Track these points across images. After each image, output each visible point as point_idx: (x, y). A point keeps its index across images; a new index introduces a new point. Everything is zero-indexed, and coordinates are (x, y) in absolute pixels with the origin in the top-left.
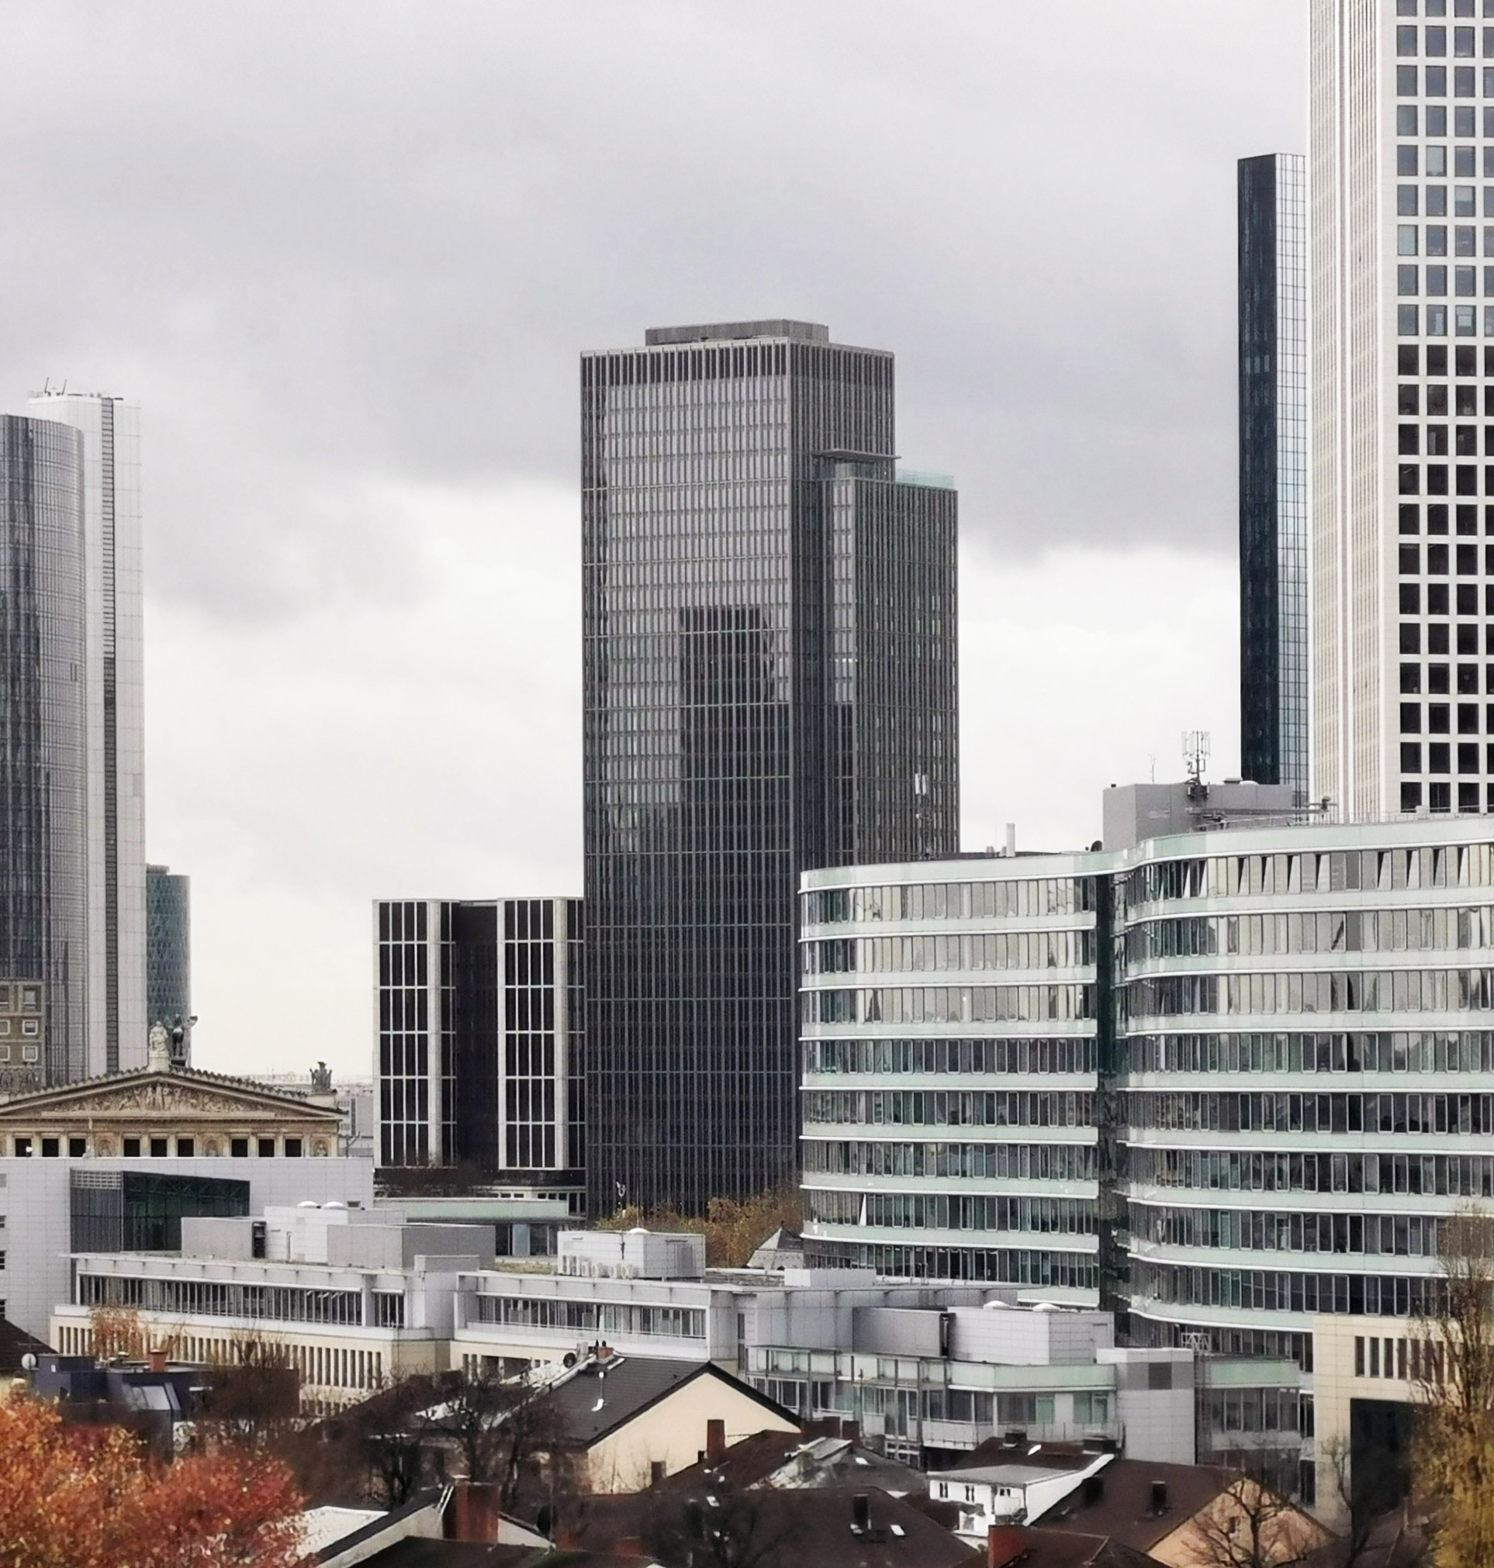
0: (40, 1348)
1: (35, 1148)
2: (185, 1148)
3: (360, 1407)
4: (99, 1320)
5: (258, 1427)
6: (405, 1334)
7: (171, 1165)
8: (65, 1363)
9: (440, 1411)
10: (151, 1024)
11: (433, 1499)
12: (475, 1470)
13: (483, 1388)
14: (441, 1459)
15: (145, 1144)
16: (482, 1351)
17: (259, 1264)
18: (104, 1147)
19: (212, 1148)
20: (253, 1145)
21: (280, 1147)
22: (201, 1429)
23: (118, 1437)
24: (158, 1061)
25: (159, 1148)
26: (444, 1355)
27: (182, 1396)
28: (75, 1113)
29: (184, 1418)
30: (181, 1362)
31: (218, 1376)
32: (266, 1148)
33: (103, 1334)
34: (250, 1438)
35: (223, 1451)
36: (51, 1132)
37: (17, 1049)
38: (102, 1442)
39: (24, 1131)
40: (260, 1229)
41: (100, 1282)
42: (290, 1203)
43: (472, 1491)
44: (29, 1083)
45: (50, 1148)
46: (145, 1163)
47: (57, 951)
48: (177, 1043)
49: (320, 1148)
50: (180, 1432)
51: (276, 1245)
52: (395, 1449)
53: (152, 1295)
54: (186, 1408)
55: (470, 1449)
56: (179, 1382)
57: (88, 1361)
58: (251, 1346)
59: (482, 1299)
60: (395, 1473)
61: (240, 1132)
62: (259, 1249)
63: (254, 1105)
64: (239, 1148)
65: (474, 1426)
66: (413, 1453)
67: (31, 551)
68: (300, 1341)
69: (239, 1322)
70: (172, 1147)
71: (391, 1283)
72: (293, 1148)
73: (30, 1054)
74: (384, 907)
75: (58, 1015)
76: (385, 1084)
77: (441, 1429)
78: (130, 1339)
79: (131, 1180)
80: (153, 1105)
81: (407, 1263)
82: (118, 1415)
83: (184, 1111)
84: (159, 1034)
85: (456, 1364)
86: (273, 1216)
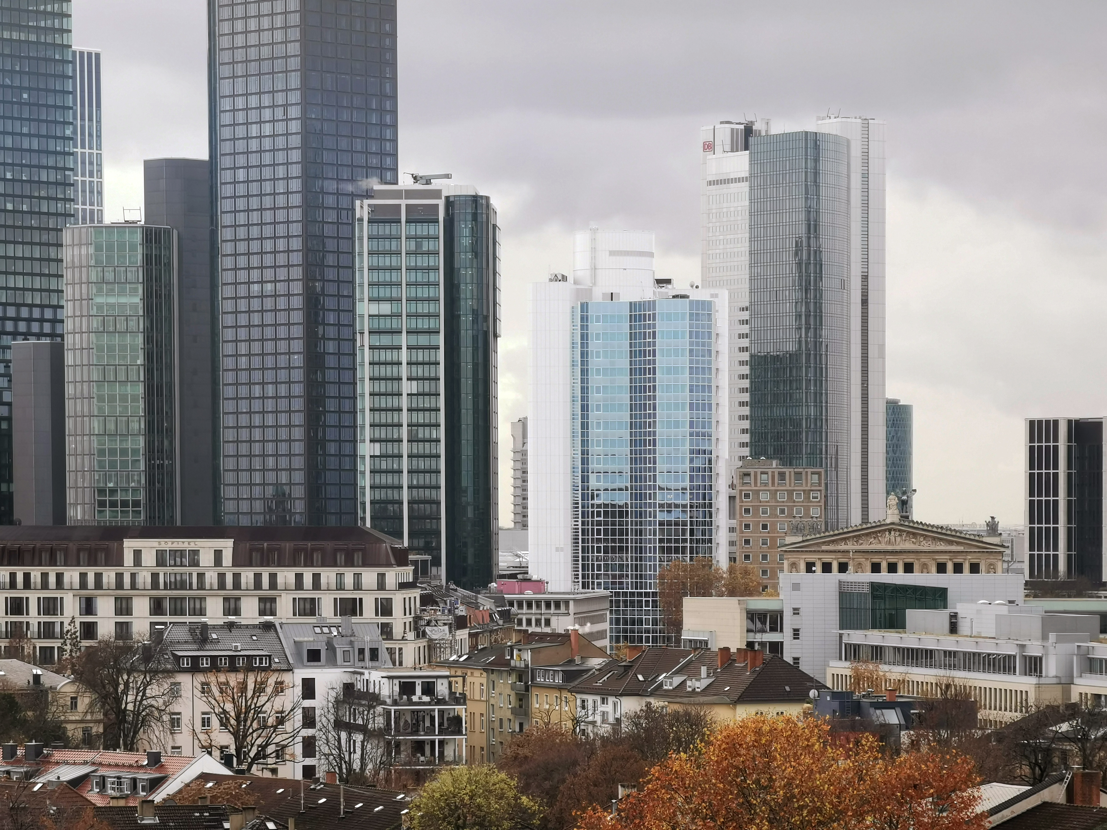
0: (820, 686)
1: (818, 568)
2: (909, 568)
3: (1014, 724)
4: (856, 670)
5: (952, 735)
6: (1043, 681)
7: (900, 578)
8: (835, 695)
9: (1064, 727)
10: (888, 493)
11: (1060, 780)
12: (1086, 763)
13: (1091, 714)
14: (1065, 755)
15: (884, 565)
16: (1091, 691)
17: (953, 638)
18: (859, 568)
19: (924, 569)
20: (950, 566)
21: (966, 567)
22: (918, 735)
23: (868, 740)
24: (893, 516)
25: (892, 568)
26: (1067, 693)
27: (906, 716)
28: (842, 547)
29: (907, 728)
30: (905, 695)
31: (929, 705)
32: (958, 569)
33: (858, 678)
34: (947, 742)
35: (931, 748)
36: (827, 558)
37: (807, 509)
38: (857, 743)
39: (811, 558)
40: (954, 618)
41: (856, 648)
42: (974, 601)
43: (1084, 775)
44: (814, 529)
45: (827, 568)
46: (884, 577)
47: (832, 451)
48: (904, 505)
49: (992, 569)
50: (905, 737)
51: (964, 627)
52: (1036, 749)
53: (889, 655)
54: (908, 723)
55: (1083, 749)
56: (905, 707)
57: (850, 694)
58: (948, 686)
59: (1091, 660)
60: (1036, 764)
61: (942, 558)
62: (954, 629)
63: (951, 543)
64: (941, 568)
65: (1086, 737)
66: (1048, 752)
67: (817, 212)
68: (978, 684)
69: (941, 672)
70: (900, 567)
71: (1034, 650)
72: (975, 568)
73: (815, 512)
74: (1032, 423)
75: (832, 489)
76: (1031, 530)
77: (1065, 737)
78: (874, 682)
79: (875, 587)
80: (889, 542)
81: (1045, 637)
82: (867, 726)
83: (908, 545)
84: (893, 500)
85: (1075, 698)
86: (962, 609)
